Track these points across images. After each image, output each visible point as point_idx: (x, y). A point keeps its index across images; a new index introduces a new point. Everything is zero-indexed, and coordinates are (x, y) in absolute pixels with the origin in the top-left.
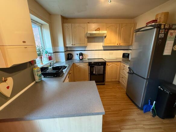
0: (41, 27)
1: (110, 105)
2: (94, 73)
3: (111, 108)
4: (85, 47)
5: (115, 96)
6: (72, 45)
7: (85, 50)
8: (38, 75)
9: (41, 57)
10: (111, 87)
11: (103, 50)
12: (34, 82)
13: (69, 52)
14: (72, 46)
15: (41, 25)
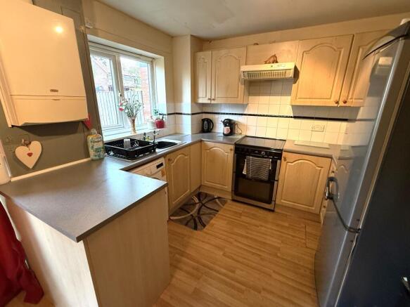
0: (152, 63)
1: (242, 263)
2: (244, 172)
3: (238, 272)
4: (244, 106)
5: (279, 249)
6: (209, 99)
7: (242, 114)
8: (92, 147)
9: (134, 121)
10: (286, 224)
11: (291, 117)
12: (89, 159)
13: (205, 116)
14: (209, 102)
15: (151, 59)
